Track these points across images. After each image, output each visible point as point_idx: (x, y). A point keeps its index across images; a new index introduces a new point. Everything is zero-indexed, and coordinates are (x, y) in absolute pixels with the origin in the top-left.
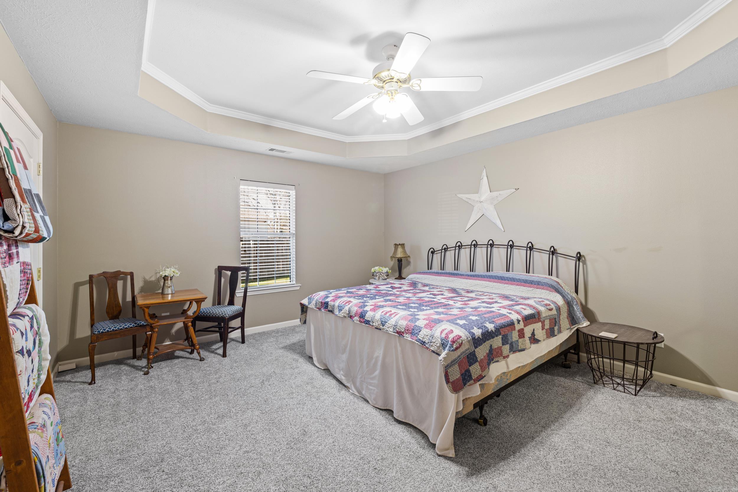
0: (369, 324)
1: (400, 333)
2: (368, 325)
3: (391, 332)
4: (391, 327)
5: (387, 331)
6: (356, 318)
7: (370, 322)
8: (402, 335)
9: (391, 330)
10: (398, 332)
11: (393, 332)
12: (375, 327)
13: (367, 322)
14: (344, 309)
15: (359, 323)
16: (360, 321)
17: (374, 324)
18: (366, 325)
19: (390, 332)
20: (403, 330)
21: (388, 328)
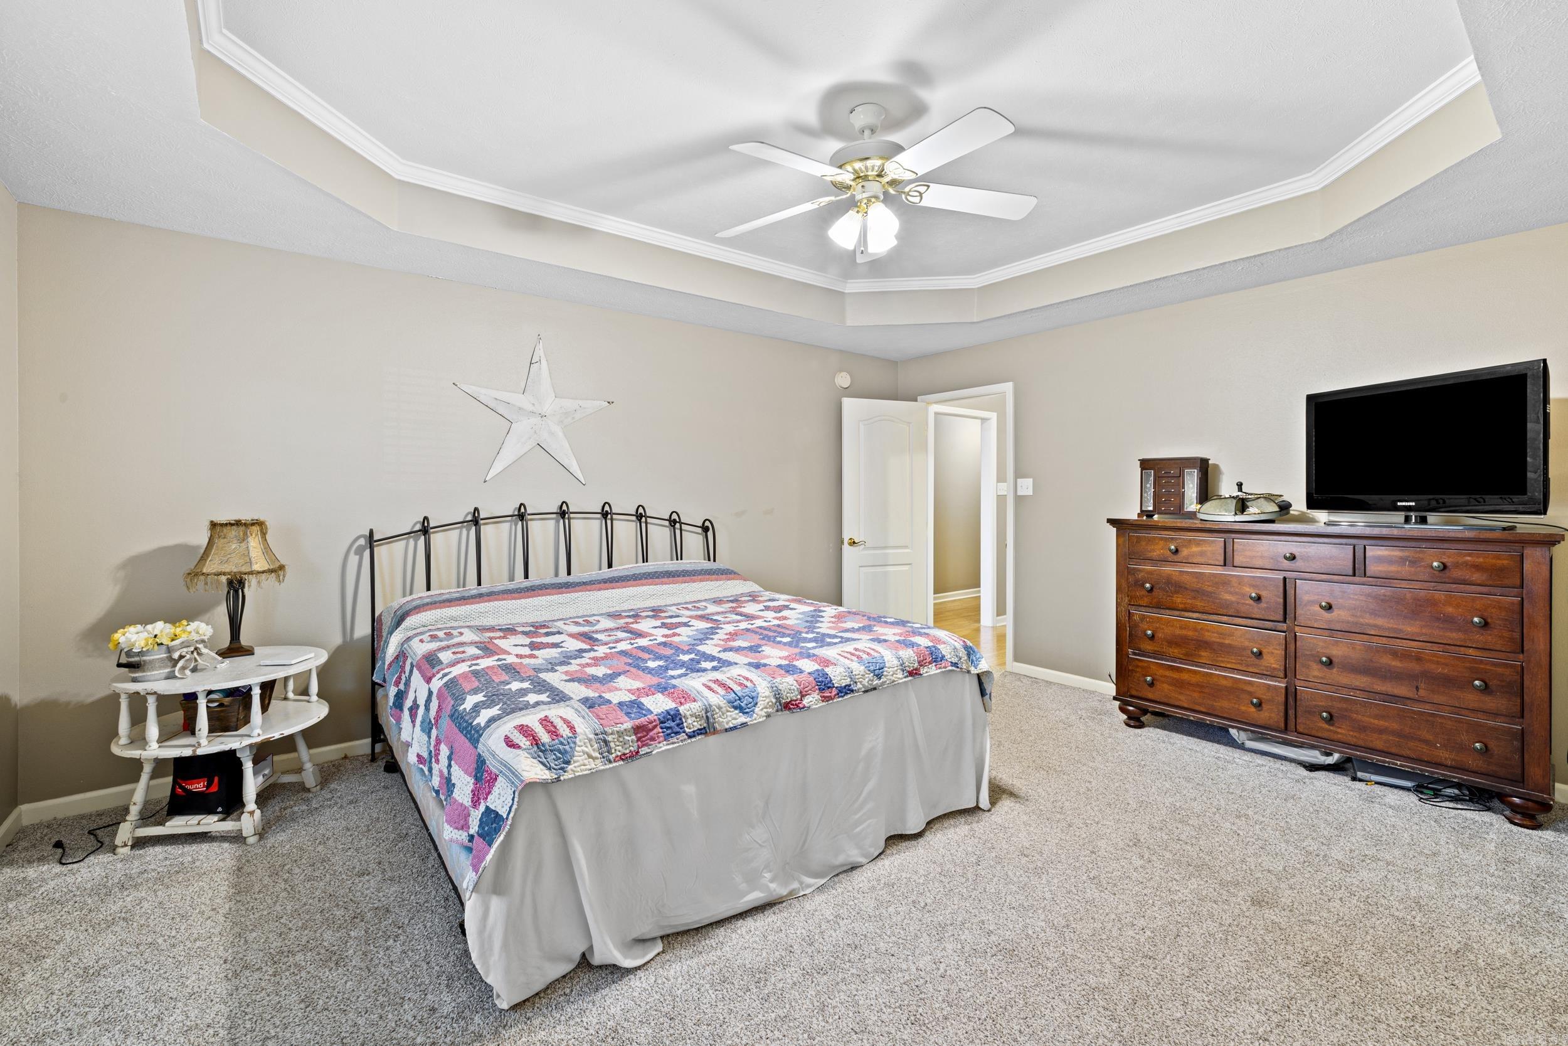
0: (852, 691)
1: (914, 673)
2: (849, 696)
3: (901, 679)
4: (897, 670)
5: (894, 681)
6: (812, 699)
7: (850, 685)
8: (916, 673)
9: (900, 675)
10: (911, 674)
11: (905, 677)
12: (863, 689)
13: (846, 690)
14: (760, 699)
15: (824, 704)
16: (826, 699)
17: (859, 686)
18: (846, 697)
19: (901, 681)
20: (916, 665)
21: (892, 675)
